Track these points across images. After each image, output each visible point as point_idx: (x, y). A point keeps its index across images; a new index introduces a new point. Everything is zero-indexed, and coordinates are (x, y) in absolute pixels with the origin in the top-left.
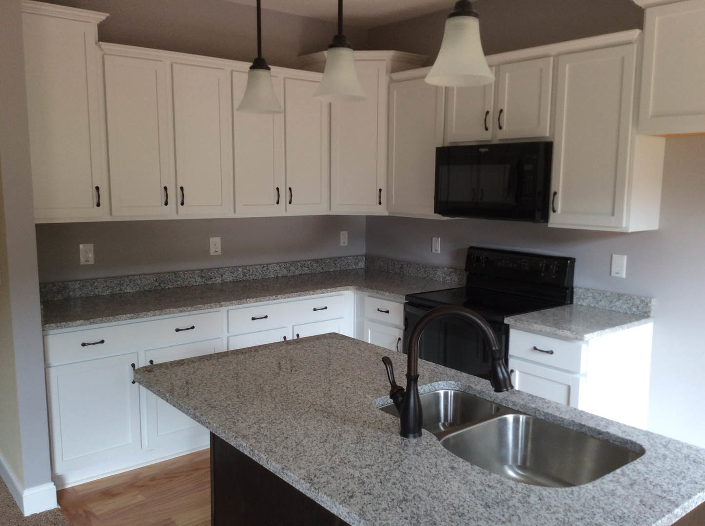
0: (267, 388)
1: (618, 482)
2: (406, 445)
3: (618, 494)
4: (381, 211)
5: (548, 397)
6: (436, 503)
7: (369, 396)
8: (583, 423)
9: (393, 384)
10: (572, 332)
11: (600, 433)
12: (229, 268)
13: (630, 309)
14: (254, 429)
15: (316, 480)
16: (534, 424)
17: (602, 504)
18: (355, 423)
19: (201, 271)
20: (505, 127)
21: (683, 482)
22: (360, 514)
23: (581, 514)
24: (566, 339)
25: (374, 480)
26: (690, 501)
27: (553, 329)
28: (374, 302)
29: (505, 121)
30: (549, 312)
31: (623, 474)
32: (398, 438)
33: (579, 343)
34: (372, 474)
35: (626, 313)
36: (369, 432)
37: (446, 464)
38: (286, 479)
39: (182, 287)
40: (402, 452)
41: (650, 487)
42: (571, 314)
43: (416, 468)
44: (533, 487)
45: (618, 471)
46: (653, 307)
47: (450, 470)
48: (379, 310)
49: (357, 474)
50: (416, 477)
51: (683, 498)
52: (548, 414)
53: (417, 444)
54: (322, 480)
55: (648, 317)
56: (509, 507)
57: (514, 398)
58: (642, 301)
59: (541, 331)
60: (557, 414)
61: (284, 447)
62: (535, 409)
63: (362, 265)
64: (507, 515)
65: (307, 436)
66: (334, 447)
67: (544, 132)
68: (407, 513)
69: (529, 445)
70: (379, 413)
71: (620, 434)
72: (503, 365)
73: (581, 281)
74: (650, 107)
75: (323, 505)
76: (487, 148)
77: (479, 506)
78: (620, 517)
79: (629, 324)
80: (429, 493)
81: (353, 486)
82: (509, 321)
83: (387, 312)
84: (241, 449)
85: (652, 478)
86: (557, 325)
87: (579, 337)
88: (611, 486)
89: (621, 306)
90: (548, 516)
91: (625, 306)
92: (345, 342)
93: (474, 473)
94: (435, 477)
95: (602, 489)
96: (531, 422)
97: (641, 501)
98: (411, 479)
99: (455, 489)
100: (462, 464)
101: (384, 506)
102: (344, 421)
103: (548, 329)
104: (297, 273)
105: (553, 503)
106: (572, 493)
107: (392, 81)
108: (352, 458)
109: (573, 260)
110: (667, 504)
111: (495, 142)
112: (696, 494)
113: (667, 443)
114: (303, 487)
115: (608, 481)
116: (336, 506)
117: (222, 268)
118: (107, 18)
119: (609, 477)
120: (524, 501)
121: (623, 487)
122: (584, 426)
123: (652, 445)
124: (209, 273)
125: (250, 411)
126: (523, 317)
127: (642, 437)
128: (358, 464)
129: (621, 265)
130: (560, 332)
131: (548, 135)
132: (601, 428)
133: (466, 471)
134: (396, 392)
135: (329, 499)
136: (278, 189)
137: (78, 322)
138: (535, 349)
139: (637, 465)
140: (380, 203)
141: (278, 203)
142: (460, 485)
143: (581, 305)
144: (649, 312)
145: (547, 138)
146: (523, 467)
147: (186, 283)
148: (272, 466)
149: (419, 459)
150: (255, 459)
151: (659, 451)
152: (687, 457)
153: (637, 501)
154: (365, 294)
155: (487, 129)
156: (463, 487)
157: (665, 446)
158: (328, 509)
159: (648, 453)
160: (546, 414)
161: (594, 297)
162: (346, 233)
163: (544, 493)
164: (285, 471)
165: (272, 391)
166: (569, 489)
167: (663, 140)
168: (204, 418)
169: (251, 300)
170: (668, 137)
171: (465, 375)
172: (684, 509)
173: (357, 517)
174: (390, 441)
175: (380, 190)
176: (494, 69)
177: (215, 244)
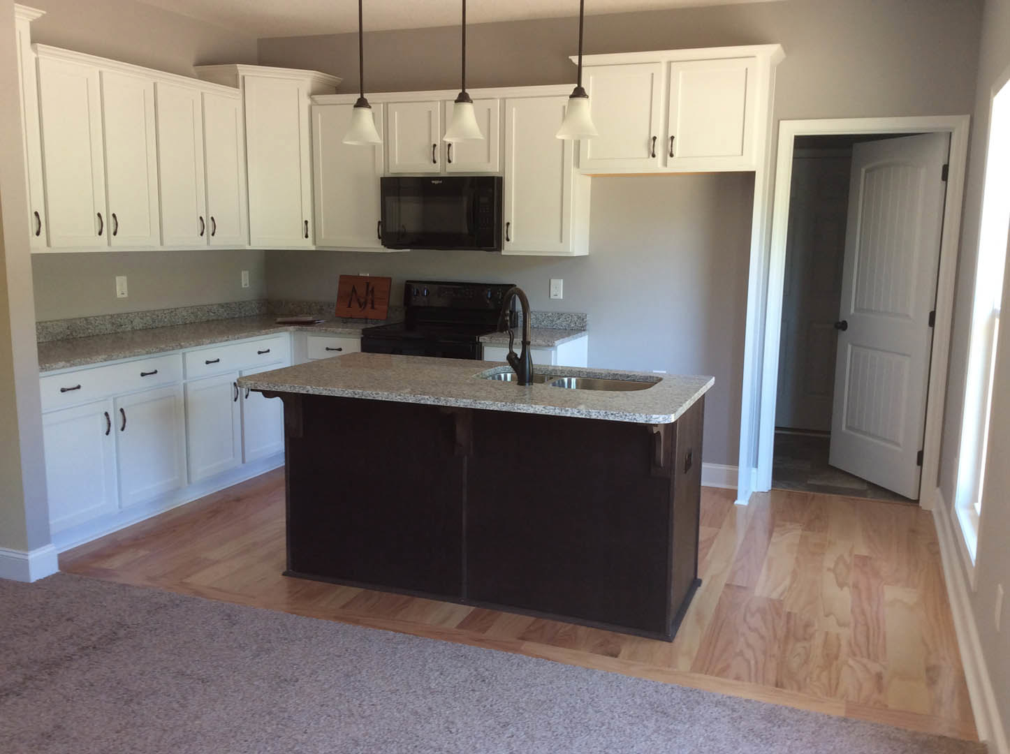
4: (308, 245)
12: (138, 313)
13: (569, 325)
19: (112, 316)
20: (454, 161)
29: (455, 155)
33: (549, 349)
35: (566, 329)
39: (93, 336)
46: (588, 322)
48: (326, 349)
55: (584, 330)
58: (579, 318)
63: (264, 309)
76: (440, 180)
82: (484, 339)
83: (340, 349)
87: (550, 344)
89: (561, 323)
91: (564, 324)
107: (314, 103)
111: (444, 175)
117: (131, 313)
118: (44, 16)
124: (119, 320)
126: (492, 336)
129: (558, 289)
131: (498, 171)
136: (201, 218)
137: (61, 364)
140: (307, 236)
141: (202, 234)
144: (585, 326)
145: (497, 173)
147: (97, 331)
154: (307, 335)
155: (435, 162)
159: (664, 378)
161: (537, 318)
162: (247, 273)
167: (589, 179)
170: (594, 176)
175: (306, 222)
176: (439, 103)
177: (121, 286)
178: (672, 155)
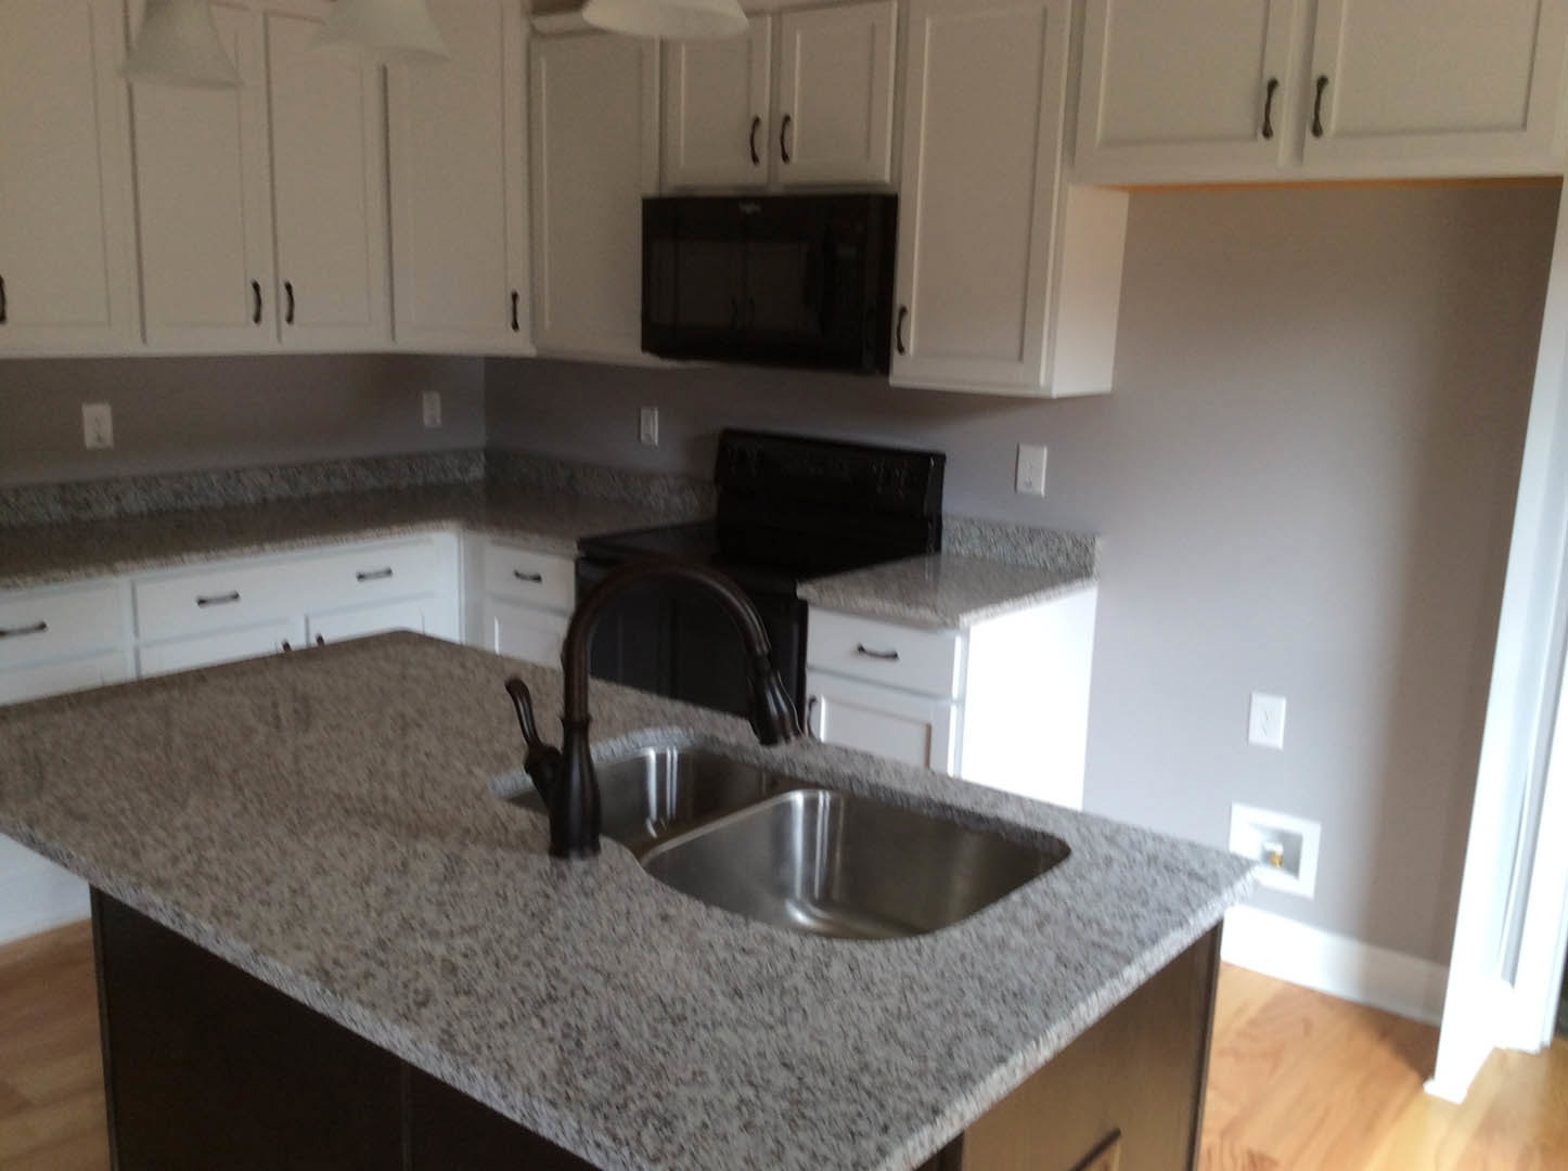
0: (224, 765)
1: (1014, 920)
2: (562, 876)
3: (1013, 943)
4: (519, 345)
5: (879, 750)
6: (622, 1000)
7: (478, 771)
8: (948, 801)
9: (532, 740)
10: (935, 609)
11: (980, 819)
12: (135, 479)
13: (1053, 560)
14: (187, 864)
15: (337, 972)
16: (848, 812)
17: (980, 969)
18: (442, 836)
19: (62, 486)
20: (795, 157)
21: (1143, 911)
22: (442, 1040)
23: (935, 995)
24: (923, 626)
25: (480, 961)
26: (1156, 949)
27: (899, 608)
28: (505, 556)
29: (795, 140)
30: (890, 570)
31: (1025, 902)
32: (542, 862)
33: (948, 633)
34: (478, 948)
35: (1045, 569)
36: (476, 853)
37: (651, 910)
38: (264, 976)
39: (12, 527)
40: (550, 891)
41: (1078, 926)
42: (937, 572)
43: (581, 924)
44: (837, 944)
45: (1015, 897)
46: (1097, 556)
47: (657, 922)
48: (517, 574)
49: (439, 950)
50: (581, 947)
51: (1142, 943)
52: (877, 787)
53: (586, 873)
54: (352, 973)
55: (1088, 575)
56: (783, 992)
57: (808, 757)
58: (1076, 543)
59: (873, 611)
60: (896, 785)
61: (262, 902)
62: (851, 778)
63: (477, 472)
64: (778, 1011)
65: (320, 870)
66: (389, 892)
67: (881, 173)
68: (554, 1028)
69: (838, 855)
70: (502, 809)
71: (1022, 820)
72: (779, 686)
73: (959, 503)
74: (1099, 124)
75: (354, 1028)
76: (756, 203)
77: (720, 997)
78: (1015, 995)
79: (1050, 592)
80: (608, 978)
81: (429, 979)
82: (807, 592)
83: (538, 579)
84: (152, 914)
85: (1081, 907)
86: (907, 597)
87: (949, 621)
88: (999, 931)
89: (1034, 554)
90: (865, 1003)
91: (1043, 555)
92: (431, 650)
93: (712, 925)
94: (624, 941)
95: (980, 938)
96: (842, 805)
97: (1059, 958)
98: (568, 950)
99: (667, 963)
100: (687, 908)
101: (501, 1014)
102: (416, 831)
103: (885, 606)
104: (315, 490)
105: (878, 974)
106: (919, 951)
107: (535, 33)
108: (430, 914)
109: (941, 459)
110: (1108, 959)
111: (775, 190)
112: (1166, 934)
113: (1114, 833)
114: (306, 992)
115: (993, 920)
116: (384, 1027)
117: (116, 481)
119: (996, 910)
120: (819, 976)
121: (1024, 931)
122: (950, 807)
123: (1084, 840)
124: (84, 493)
125: (178, 822)
126: (837, 582)
127: (1064, 822)
128: (444, 927)
129: (1036, 468)
130: (911, 613)
131: (887, 178)
132: (984, 809)
133: (694, 923)
134: (539, 760)
135: (367, 1013)
136: (256, 287)
138: (861, 649)
139: (1055, 882)
140: (515, 326)
141: (257, 319)
142: (680, 953)
143: (958, 555)
144: (1091, 564)
145: (885, 185)
146: (825, 901)
147: (22, 518)
148: (230, 948)
149: (590, 904)
150: (188, 933)
151: (1098, 849)
152: (1152, 860)
153: (1050, 957)
154: (485, 540)
155: (755, 159)
156: (684, 957)
157: (1111, 840)
158: (367, 1036)
159: (1076, 854)
160: (874, 788)
161: (982, 537)
162: (436, 397)
163: (860, 955)
164: (261, 957)
165: (235, 771)
166: (911, 943)
167: (1123, 200)
168: (56, 845)
169: (195, 557)
170: (1137, 192)
171: (703, 713)
172: (1144, 968)
173: (434, 1049)
174: (525, 869)
175: (515, 297)
176: (769, 19)
177: (97, 422)
178: (1317, 130)
